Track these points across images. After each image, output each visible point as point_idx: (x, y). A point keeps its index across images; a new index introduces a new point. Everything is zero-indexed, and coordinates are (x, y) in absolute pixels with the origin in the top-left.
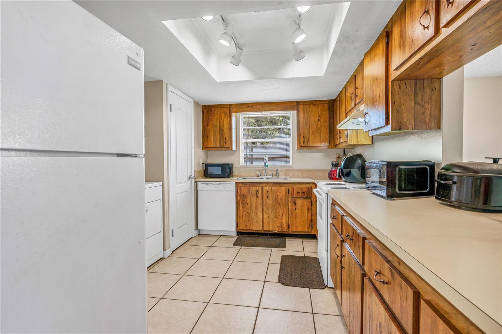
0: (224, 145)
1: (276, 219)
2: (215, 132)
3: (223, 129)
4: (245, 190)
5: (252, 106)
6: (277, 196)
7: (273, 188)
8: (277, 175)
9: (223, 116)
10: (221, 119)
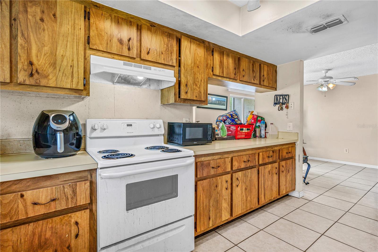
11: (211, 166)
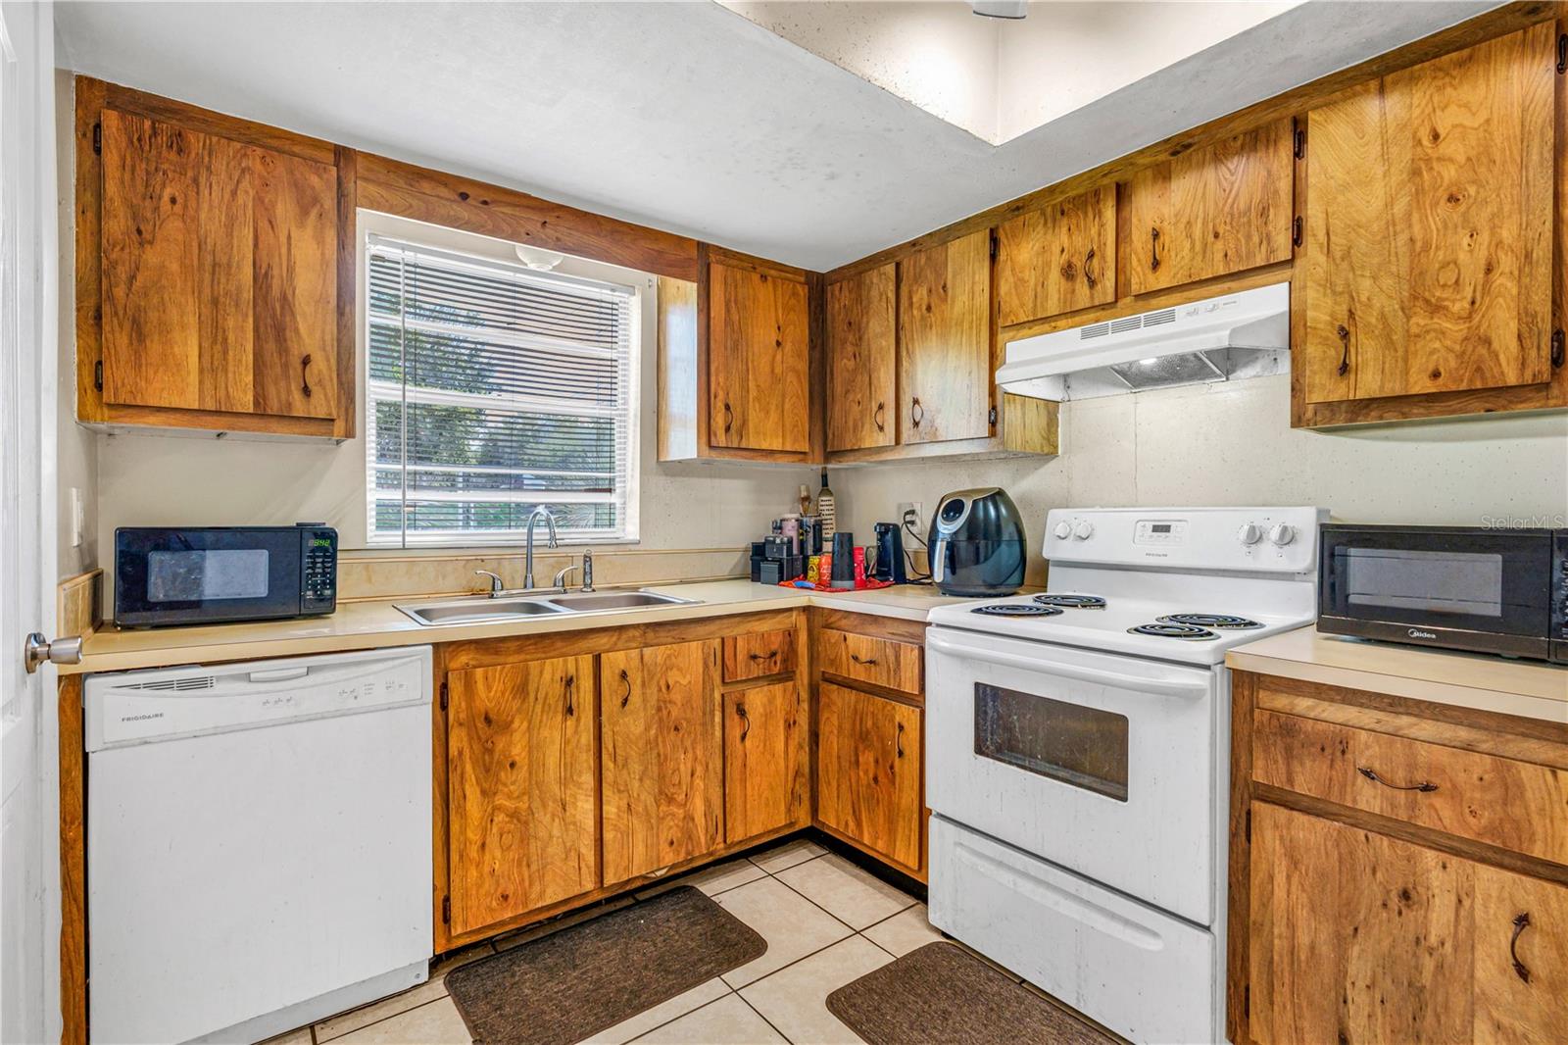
0: (289, 405)
1: (664, 808)
2: (215, 302)
3: (284, 298)
4: (497, 687)
5: (485, 203)
6: (668, 687)
7: (647, 651)
8: (588, 581)
9: (284, 208)
10: (263, 224)
11: (1362, 763)
